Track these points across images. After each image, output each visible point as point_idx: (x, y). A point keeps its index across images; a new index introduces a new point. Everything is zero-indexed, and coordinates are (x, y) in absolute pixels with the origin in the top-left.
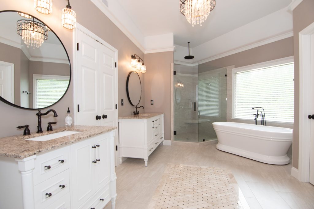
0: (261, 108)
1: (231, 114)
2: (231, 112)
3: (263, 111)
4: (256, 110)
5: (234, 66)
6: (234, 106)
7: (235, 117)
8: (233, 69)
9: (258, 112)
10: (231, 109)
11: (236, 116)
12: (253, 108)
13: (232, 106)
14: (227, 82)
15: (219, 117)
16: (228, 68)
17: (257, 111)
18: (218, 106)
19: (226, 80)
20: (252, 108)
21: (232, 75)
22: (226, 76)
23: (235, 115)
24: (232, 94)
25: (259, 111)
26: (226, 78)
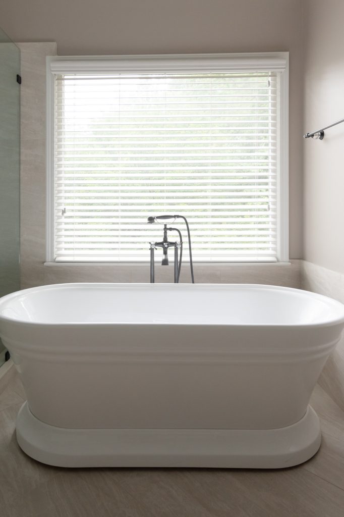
0: (178, 216)
1: (43, 246)
2: (44, 237)
3: (185, 226)
4: (159, 225)
5: (54, 45)
6: (58, 213)
8: (48, 58)
9: (169, 232)
10: (43, 225)
11: (63, 252)
12: (151, 220)
13: (45, 212)
14: (22, 108)
16: (27, 50)
17: (166, 229)
19: (19, 98)
20: (146, 220)
21: (45, 82)
22: (19, 79)
23: (59, 249)
24: (43, 163)
25: (171, 229)
26: (20, 91)
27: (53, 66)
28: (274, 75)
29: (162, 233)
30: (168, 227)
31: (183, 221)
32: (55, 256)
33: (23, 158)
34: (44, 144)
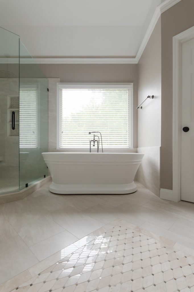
0: (98, 132)
1: (56, 144)
2: (56, 140)
3: (100, 135)
4: (92, 135)
5: (59, 79)
6: (61, 133)
7: (62, 146)
8: (57, 83)
9: (95, 137)
10: (56, 136)
12: (90, 133)
13: (56, 132)
14: (49, 99)
15: (37, 148)
16: (51, 81)
17: (94, 136)
18: (35, 133)
19: (48, 96)
20: (88, 133)
21: (56, 91)
22: (48, 90)
23: (61, 144)
24: (56, 117)
25: (96, 136)
26: (48, 93)
27: (59, 85)
28: (129, 90)
29: (93, 137)
30: (95, 135)
31: (100, 133)
32: (60, 147)
33: (49, 115)
34: (56, 111)
